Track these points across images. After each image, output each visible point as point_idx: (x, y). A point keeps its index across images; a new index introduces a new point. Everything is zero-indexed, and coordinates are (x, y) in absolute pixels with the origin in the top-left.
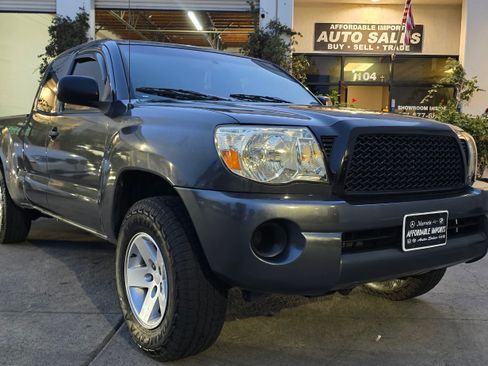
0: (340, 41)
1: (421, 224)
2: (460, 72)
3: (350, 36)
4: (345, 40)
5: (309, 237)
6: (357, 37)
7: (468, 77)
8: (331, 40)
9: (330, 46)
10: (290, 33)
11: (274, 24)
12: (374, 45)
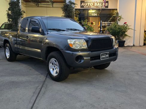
0: (87, 6)
1: (104, 55)
2: (117, 13)
3: (90, 4)
4: (88, 5)
5: (85, 58)
6: (91, 4)
7: (119, 15)
8: (85, 5)
9: (85, 7)
10: (74, 4)
11: (70, 2)
12: (96, 6)
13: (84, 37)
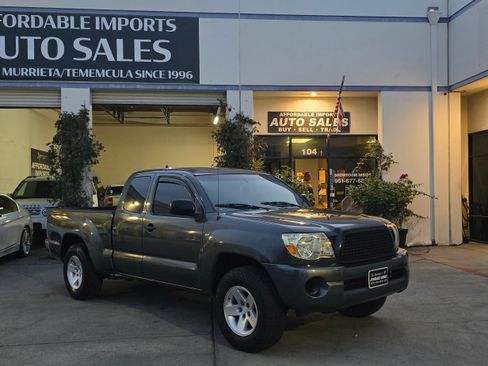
0: (288, 125)
1: (376, 275)
2: (379, 149)
3: (295, 122)
4: (291, 125)
5: (330, 284)
6: (300, 122)
7: (385, 153)
8: (281, 124)
9: (280, 130)
10: (251, 122)
11: (239, 117)
12: (314, 128)
13: (323, 228)
